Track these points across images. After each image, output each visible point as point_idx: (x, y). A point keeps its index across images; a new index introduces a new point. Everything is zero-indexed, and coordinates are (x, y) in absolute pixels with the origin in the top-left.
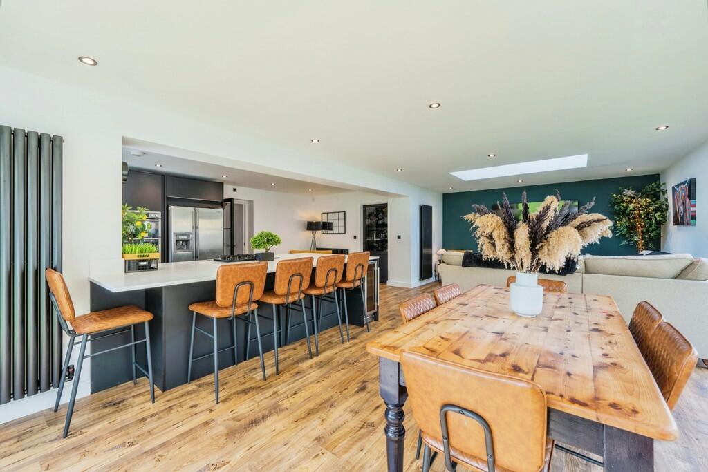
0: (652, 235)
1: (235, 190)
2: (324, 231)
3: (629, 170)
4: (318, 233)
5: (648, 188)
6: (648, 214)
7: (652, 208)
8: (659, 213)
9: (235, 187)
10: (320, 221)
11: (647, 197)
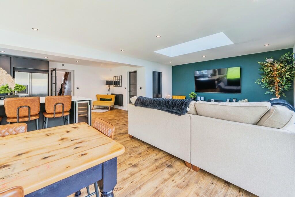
0: (285, 88)
1: (63, 65)
2: (115, 86)
3: (267, 45)
4: (112, 86)
5: (282, 57)
6: (281, 74)
7: (283, 70)
8: (288, 73)
9: (63, 64)
10: (113, 80)
11: (282, 62)
